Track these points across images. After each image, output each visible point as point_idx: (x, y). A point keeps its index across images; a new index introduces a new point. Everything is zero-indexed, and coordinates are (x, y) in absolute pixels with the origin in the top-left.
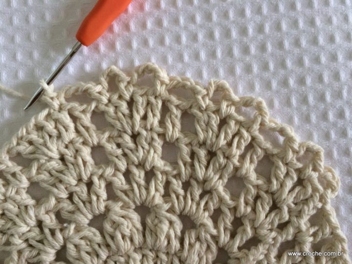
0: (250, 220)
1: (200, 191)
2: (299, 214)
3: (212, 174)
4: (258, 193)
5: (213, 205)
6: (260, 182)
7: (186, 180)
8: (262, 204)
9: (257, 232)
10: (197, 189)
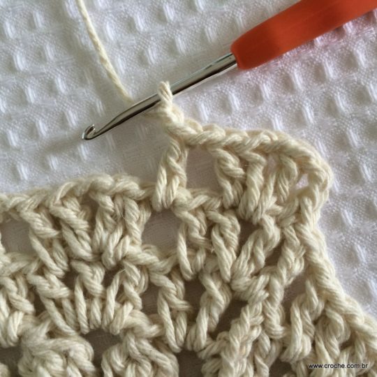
0: (211, 274)
1: (100, 273)
4: (207, 219)
5: (135, 287)
6: (202, 199)
7: (64, 271)
8: (222, 235)
9: (234, 288)
10: (91, 275)
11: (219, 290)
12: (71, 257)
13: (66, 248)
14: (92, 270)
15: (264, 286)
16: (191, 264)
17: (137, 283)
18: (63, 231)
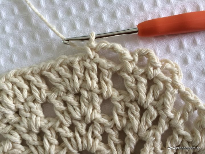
0: (129, 129)
1: (85, 126)
2: (164, 107)
3: (86, 109)
4: (125, 105)
5: (99, 132)
6: (122, 97)
7: (70, 124)
8: (132, 113)
9: (139, 136)
10: (81, 126)
11: (133, 136)
12: (72, 118)
13: (70, 115)
14: (82, 124)
15: (152, 135)
16: (120, 124)
17: (99, 131)
18: (68, 107)
